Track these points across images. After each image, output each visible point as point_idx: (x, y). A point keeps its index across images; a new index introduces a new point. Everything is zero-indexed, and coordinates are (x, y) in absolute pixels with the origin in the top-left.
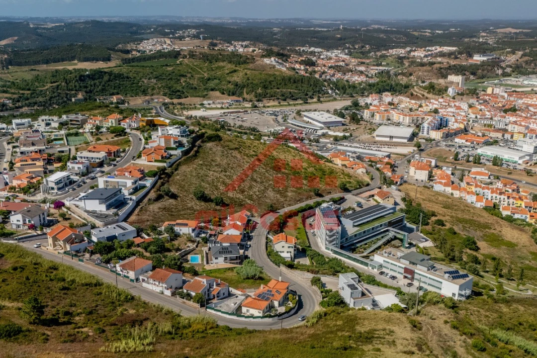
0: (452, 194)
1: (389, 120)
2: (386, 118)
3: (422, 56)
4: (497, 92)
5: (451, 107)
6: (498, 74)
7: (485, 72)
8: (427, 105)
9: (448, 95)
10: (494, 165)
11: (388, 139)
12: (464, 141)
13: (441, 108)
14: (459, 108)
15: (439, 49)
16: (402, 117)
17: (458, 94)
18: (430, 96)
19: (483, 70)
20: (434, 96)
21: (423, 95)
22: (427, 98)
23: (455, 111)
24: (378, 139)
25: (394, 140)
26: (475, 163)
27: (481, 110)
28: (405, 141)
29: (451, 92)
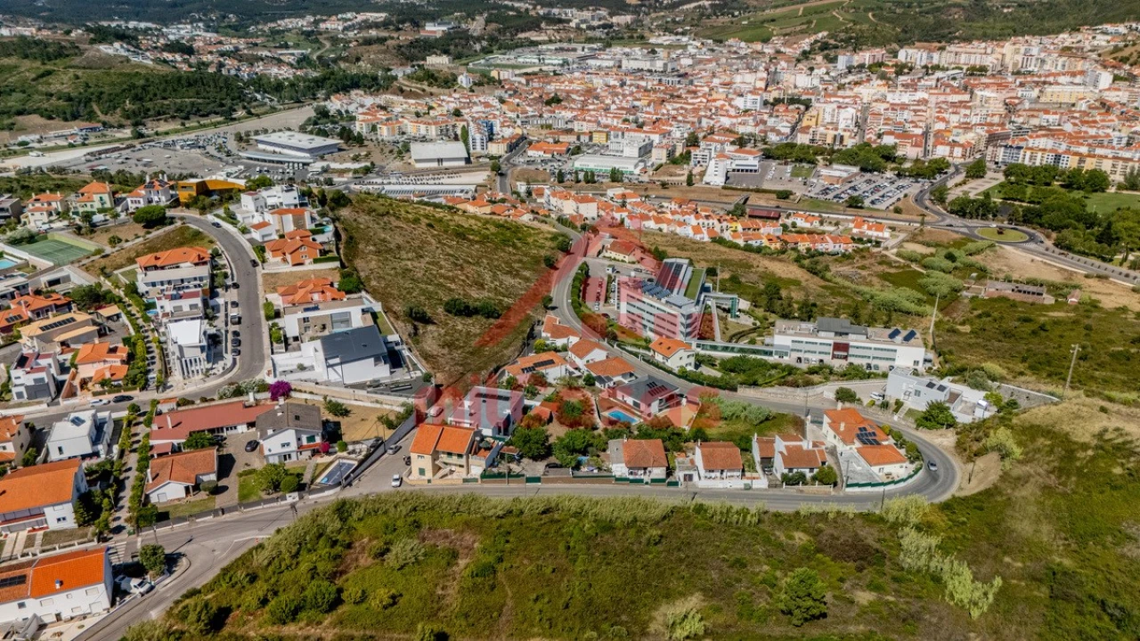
0: (660, 230)
1: (404, 133)
2: (397, 132)
3: (340, 28)
4: (506, 77)
5: (475, 103)
6: (476, 51)
7: (460, 48)
8: (440, 105)
9: (461, 87)
10: (613, 181)
11: (435, 165)
12: (541, 153)
13: (464, 108)
14: (487, 105)
15: (361, 17)
16: (423, 127)
17: (475, 84)
18: (434, 90)
19: (456, 46)
20: (441, 90)
21: (424, 90)
22: (431, 94)
23: (483, 109)
24: (419, 166)
25: (446, 164)
26: (588, 182)
27: (518, 105)
28: (462, 163)
29: (464, 82)
